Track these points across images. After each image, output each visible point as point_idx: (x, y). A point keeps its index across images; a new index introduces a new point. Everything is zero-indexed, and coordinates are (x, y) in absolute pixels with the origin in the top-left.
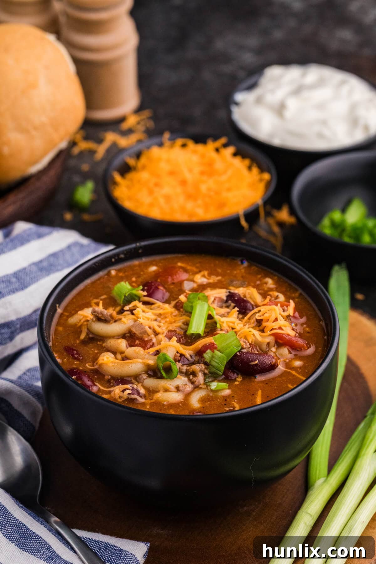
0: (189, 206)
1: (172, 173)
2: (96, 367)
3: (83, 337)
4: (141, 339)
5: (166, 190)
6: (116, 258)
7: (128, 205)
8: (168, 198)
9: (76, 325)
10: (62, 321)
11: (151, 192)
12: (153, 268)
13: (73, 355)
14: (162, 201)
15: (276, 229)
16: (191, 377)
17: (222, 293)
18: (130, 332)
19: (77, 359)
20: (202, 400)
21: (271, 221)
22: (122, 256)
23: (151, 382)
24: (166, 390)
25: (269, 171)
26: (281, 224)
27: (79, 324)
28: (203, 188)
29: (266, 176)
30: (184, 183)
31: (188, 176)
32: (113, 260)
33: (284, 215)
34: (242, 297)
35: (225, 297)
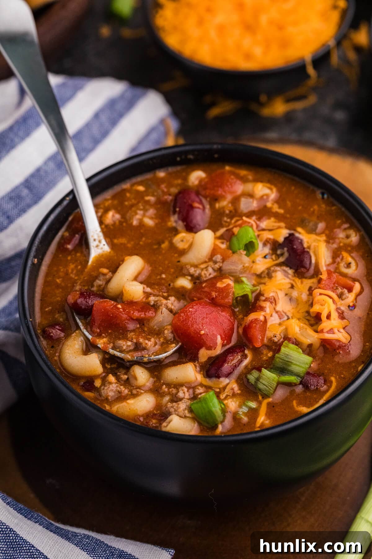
6: (183, 156)
22: (191, 157)
29: (342, 3)
34: (305, 245)
35: (281, 239)
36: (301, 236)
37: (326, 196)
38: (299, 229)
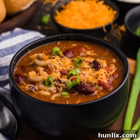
0: (84, 23)
1: (79, 11)
2: (27, 75)
3: (31, 64)
4: (49, 69)
5: (76, 17)
6: (62, 38)
7: (60, 22)
8: (76, 20)
9: (31, 58)
10: (28, 56)
11: (70, 18)
12: (75, 45)
13: (22, 69)
14: (74, 22)
15: (119, 33)
16: (58, 88)
17: (92, 60)
18: (47, 66)
19: (23, 71)
20: (57, 98)
21: (117, 30)
22: (64, 38)
23: (41, 86)
24: (45, 90)
25: (116, 10)
26: (122, 32)
27: (33, 59)
28: (90, 16)
29: (115, 12)
30: (83, 15)
31: (84, 12)
32: (60, 38)
33: (123, 28)
34: (99, 63)
35: (92, 61)
36: (98, 61)
37: (110, 50)
38: (98, 59)
